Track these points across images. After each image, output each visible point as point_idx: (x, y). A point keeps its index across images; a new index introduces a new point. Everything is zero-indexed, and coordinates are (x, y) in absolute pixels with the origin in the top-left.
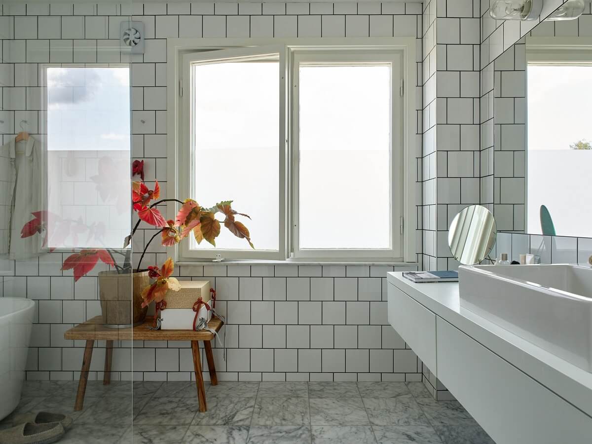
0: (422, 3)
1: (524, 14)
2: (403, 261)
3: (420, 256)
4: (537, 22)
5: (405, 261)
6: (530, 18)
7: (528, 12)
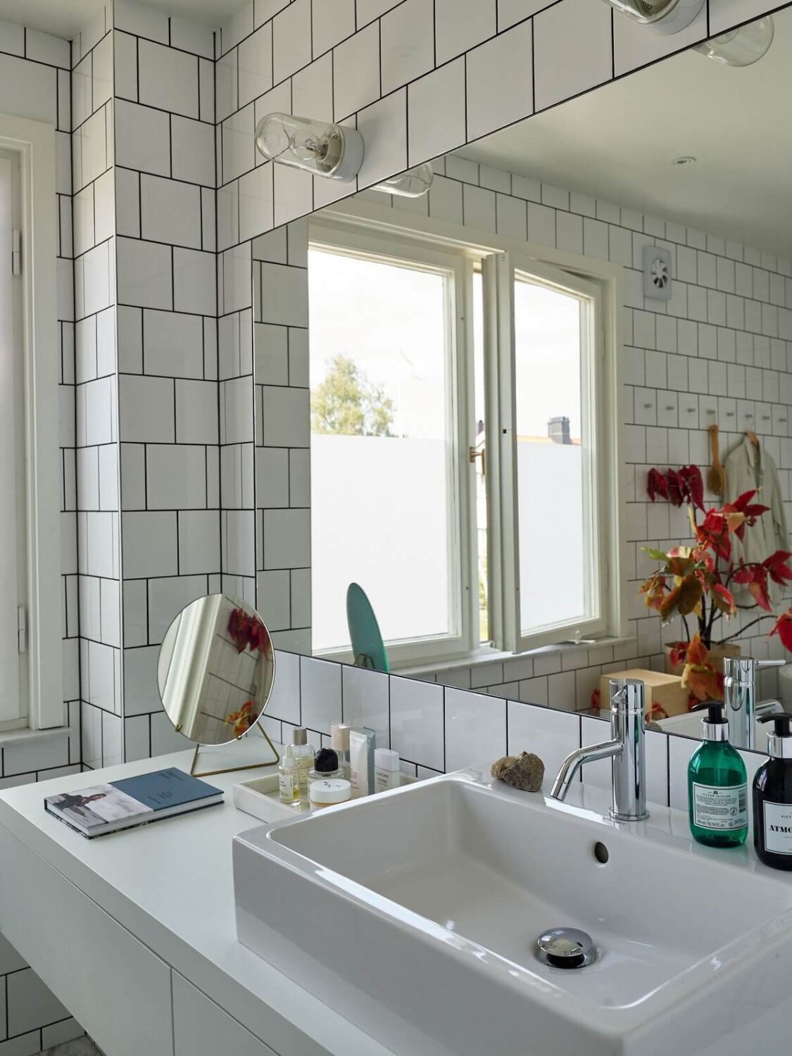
0: (71, 42)
1: (328, 164)
2: (28, 727)
3: (74, 706)
4: (350, 188)
5: (33, 726)
6: (338, 175)
7: (336, 160)
